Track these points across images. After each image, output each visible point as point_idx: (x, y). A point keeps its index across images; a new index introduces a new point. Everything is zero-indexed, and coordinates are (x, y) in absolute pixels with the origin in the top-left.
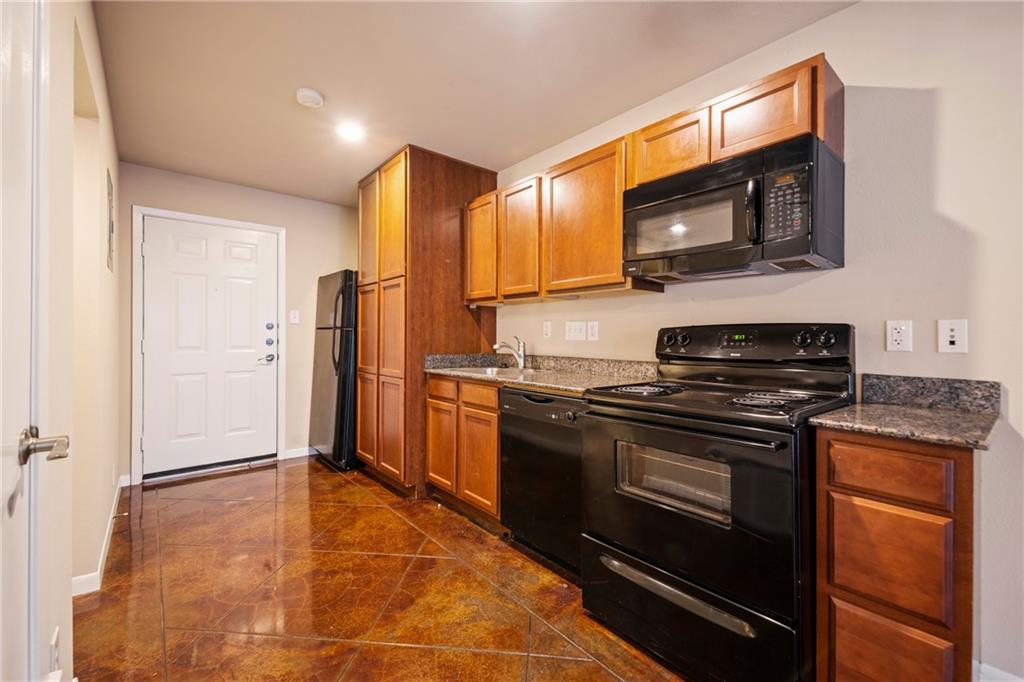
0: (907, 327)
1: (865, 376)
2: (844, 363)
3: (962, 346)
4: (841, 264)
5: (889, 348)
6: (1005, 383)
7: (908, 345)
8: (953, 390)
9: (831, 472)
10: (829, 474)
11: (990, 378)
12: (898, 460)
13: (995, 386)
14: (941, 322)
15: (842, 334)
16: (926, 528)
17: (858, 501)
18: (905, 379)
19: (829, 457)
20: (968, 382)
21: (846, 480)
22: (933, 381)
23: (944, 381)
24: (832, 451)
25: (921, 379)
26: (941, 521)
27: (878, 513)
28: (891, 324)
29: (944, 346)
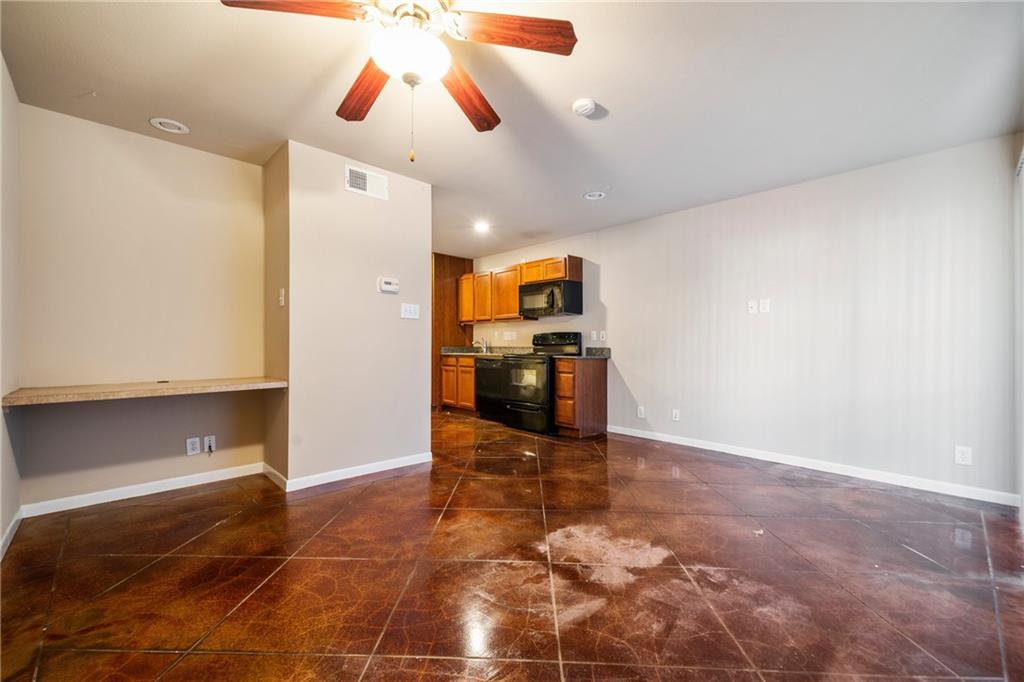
0: (596, 332)
3: (605, 339)
5: (592, 340)
7: (595, 338)
8: (602, 349)
14: (601, 332)
17: (561, 375)
18: (594, 349)
20: (605, 348)
21: (559, 370)
26: (571, 375)
28: (592, 333)
29: (601, 339)
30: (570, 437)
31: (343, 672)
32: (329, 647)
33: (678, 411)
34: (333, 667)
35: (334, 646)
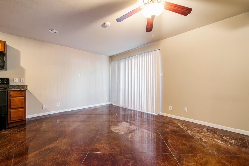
0: (17, 79)
1: (10, 86)
2: (8, 84)
3: (23, 81)
4: (7, 70)
5: (14, 82)
6: (28, 85)
7: (17, 81)
8: (22, 86)
9: (10, 95)
10: (10, 96)
11: (26, 85)
12: (19, 92)
13: (27, 86)
14: (21, 79)
15: (8, 80)
16: (22, 98)
17: (14, 98)
18: (17, 86)
19: (10, 94)
20: (24, 85)
21: (13, 96)
22: (20, 86)
23: (21, 86)
24: (11, 93)
25: (19, 86)
26: (23, 97)
27: (16, 99)
28: (14, 79)
29: (21, 82)
30: (22, 125)
31: (180, 157)
32: (175, 162)
33: (59, 103)
34: (180, 159)
35: (174, 161)
